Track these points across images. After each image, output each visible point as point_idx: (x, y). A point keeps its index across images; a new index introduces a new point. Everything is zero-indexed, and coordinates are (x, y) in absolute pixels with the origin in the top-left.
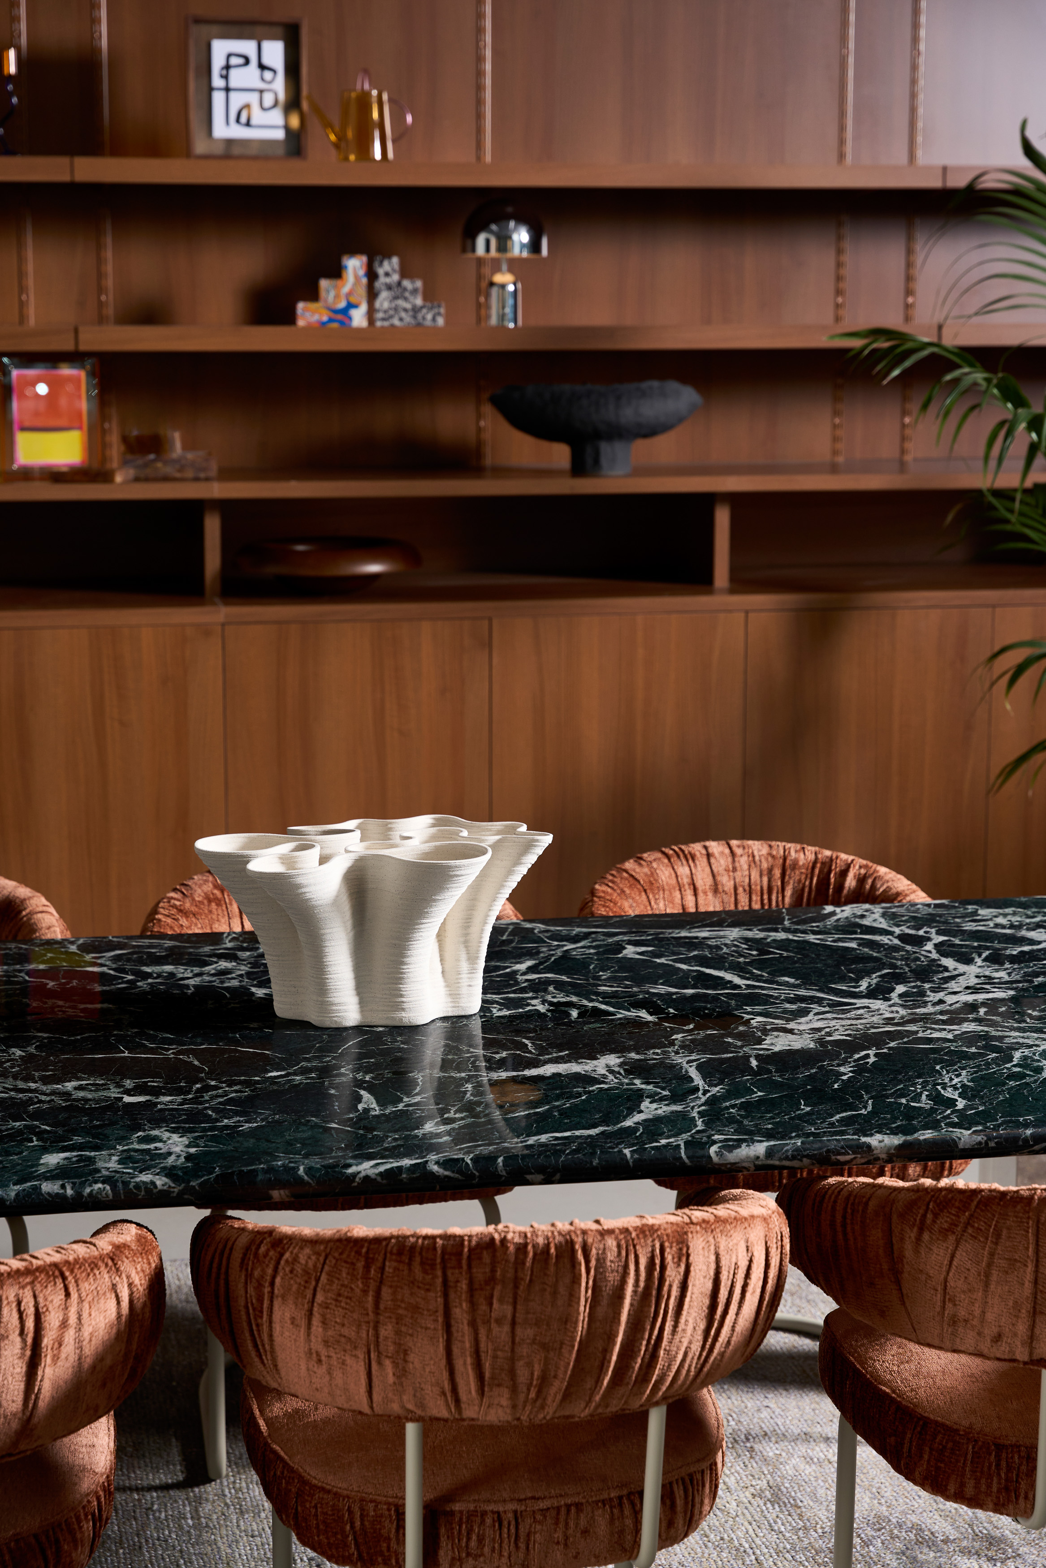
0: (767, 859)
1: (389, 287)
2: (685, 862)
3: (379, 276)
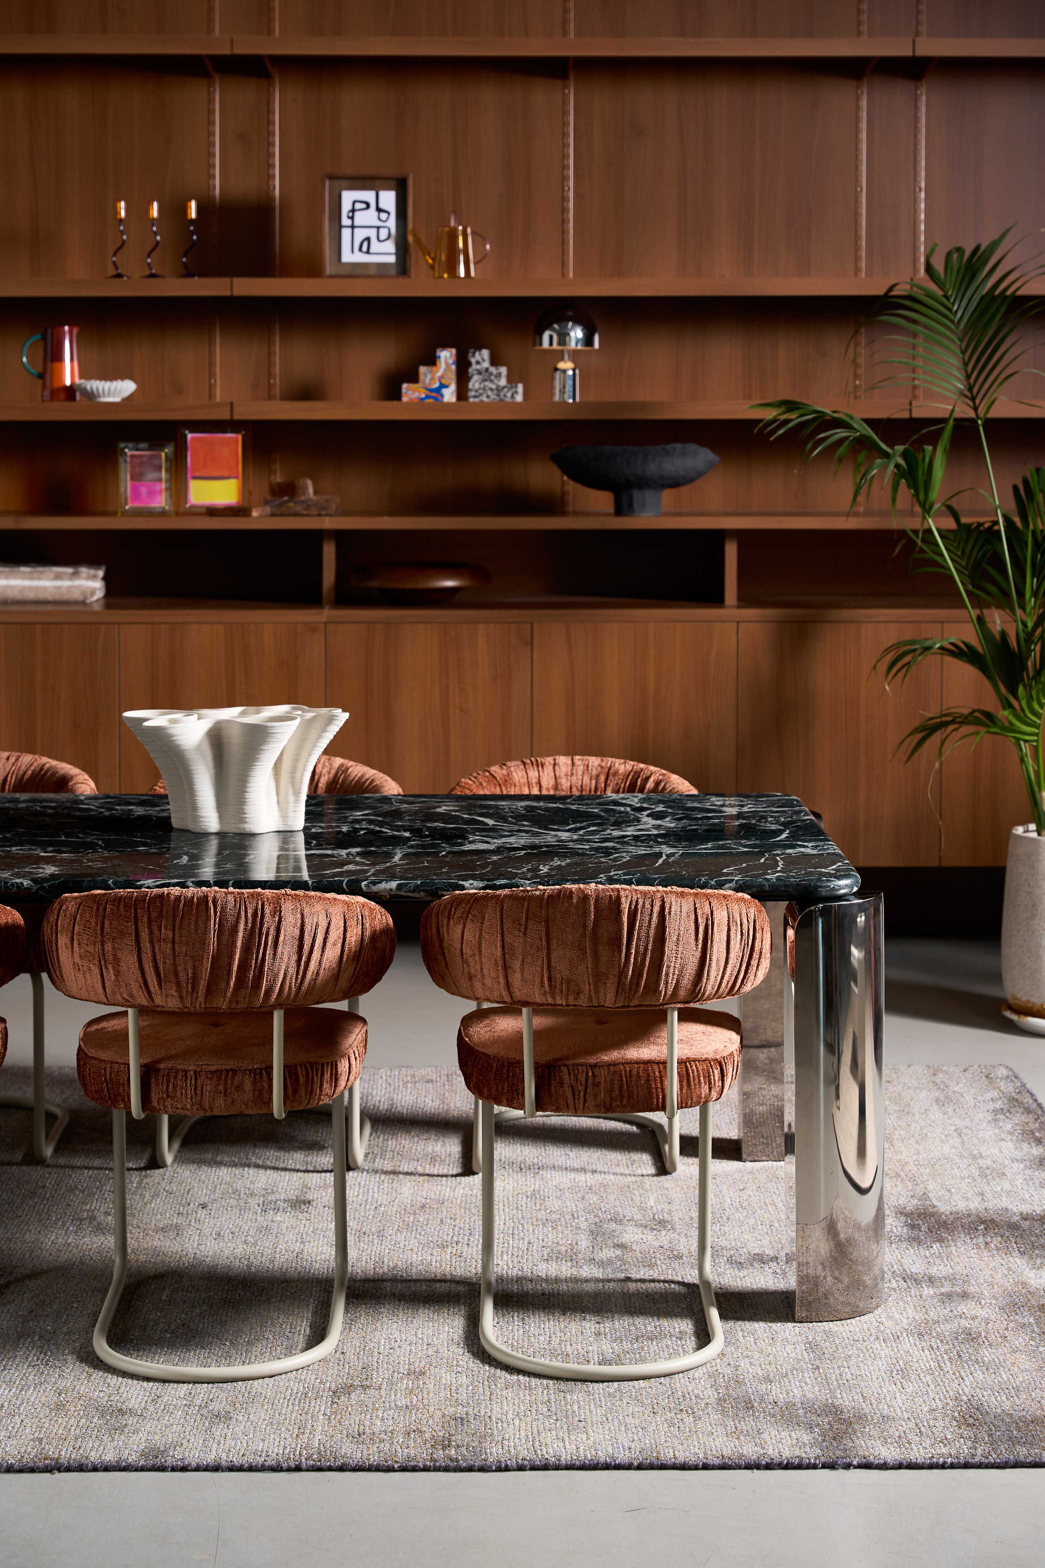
0: (597, 769)
1: (479, 373)
2: (536, 768)
3: (469, 364)
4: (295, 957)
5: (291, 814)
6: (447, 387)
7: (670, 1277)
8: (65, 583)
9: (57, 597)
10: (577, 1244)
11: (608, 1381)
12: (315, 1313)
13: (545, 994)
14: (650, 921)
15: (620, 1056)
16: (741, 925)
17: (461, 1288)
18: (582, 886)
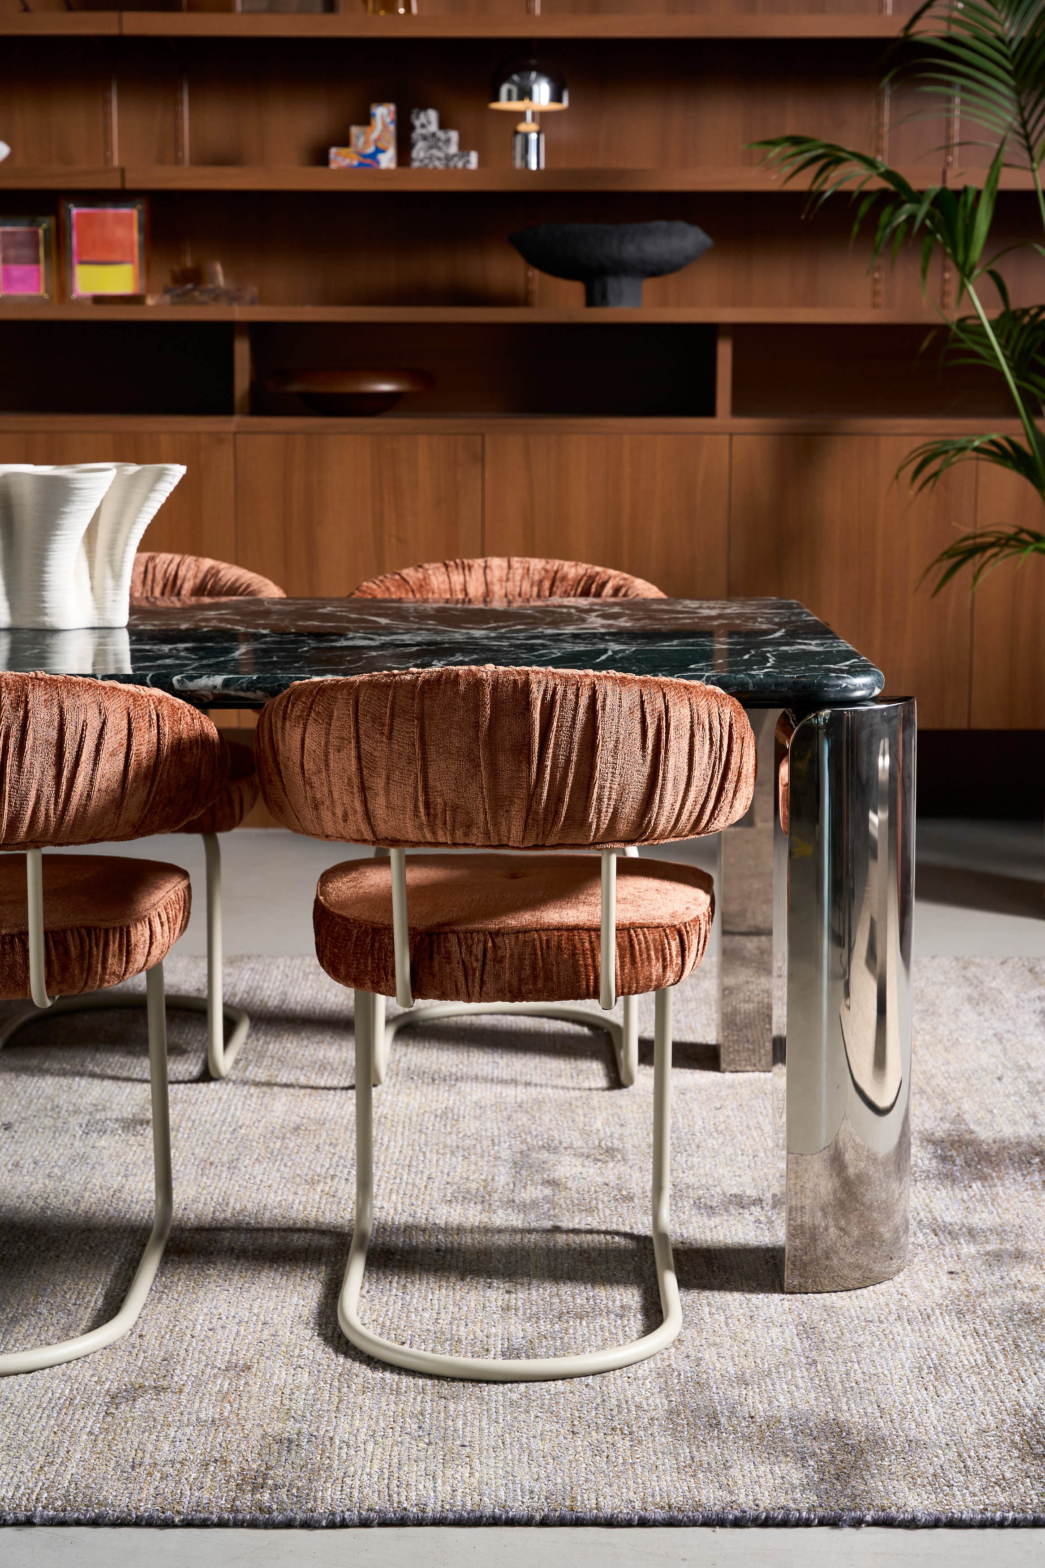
0: (539, 572)
1: (425, 138)
2: (461, 571)
3: (412, 128)
4: (51, 772)
5: (109, 605)
6: (383, 151)
7: (614, 1227)
10: (493, 1179)
11: (512, 1382)
13: (421, 827)
14: (574, 719)
15: (534, 920)
16: (711, 729)
17: (326, 1241)
18: (473, 668)
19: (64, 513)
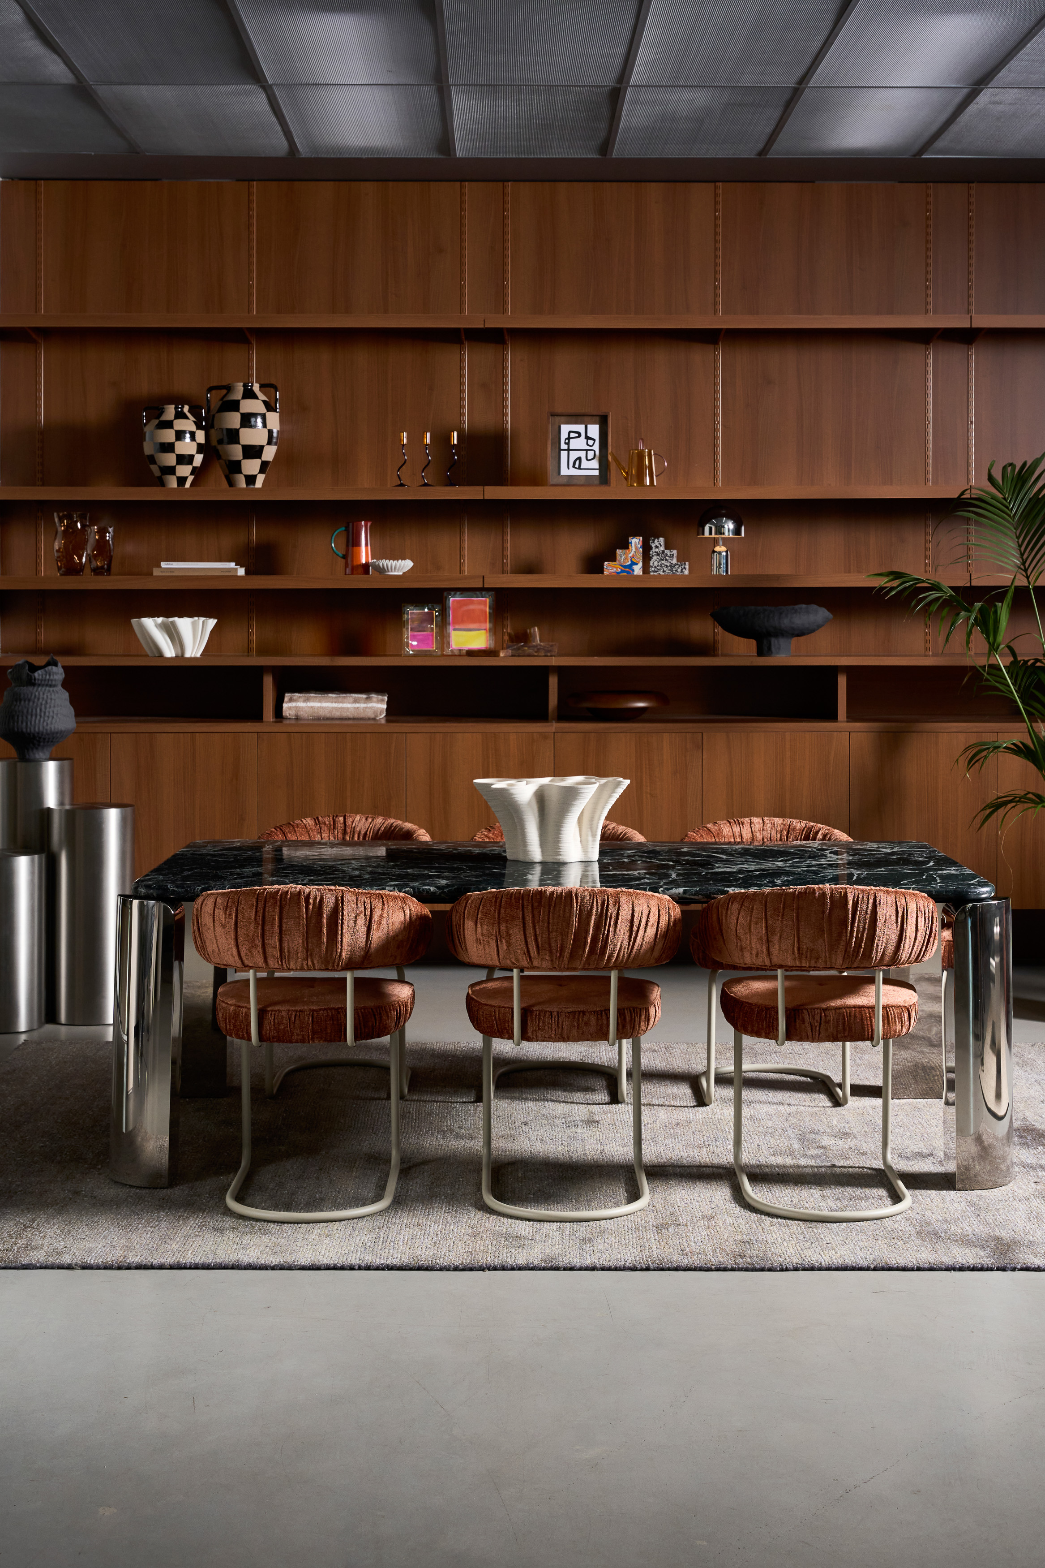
0: (781, 826)
1: (658, 554)
2: (738, 826)
3: (651, 548)
4: (628, 934)
5: (590, 850)
6: (636, 564)
7: (862, 1165)
8: (363, 705)
9: (356, 715)
10: (791, 1146)
11: (839, 1222)
12: (626, 1184)
13: (795, 959)
14: (867, 909)
15: (842, 1003)
16: (925, 913)
17: (720, 1170)
18: (820, 886)
19: (573, 804)
